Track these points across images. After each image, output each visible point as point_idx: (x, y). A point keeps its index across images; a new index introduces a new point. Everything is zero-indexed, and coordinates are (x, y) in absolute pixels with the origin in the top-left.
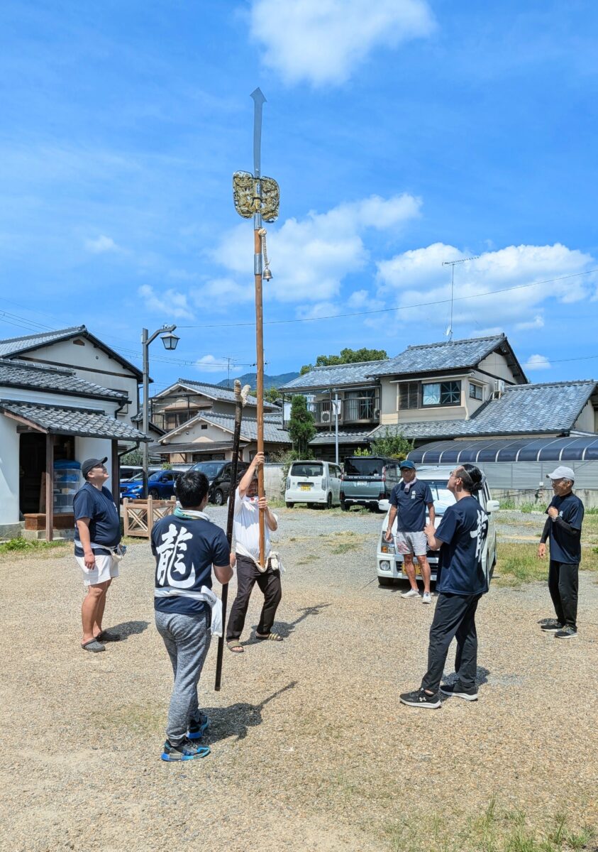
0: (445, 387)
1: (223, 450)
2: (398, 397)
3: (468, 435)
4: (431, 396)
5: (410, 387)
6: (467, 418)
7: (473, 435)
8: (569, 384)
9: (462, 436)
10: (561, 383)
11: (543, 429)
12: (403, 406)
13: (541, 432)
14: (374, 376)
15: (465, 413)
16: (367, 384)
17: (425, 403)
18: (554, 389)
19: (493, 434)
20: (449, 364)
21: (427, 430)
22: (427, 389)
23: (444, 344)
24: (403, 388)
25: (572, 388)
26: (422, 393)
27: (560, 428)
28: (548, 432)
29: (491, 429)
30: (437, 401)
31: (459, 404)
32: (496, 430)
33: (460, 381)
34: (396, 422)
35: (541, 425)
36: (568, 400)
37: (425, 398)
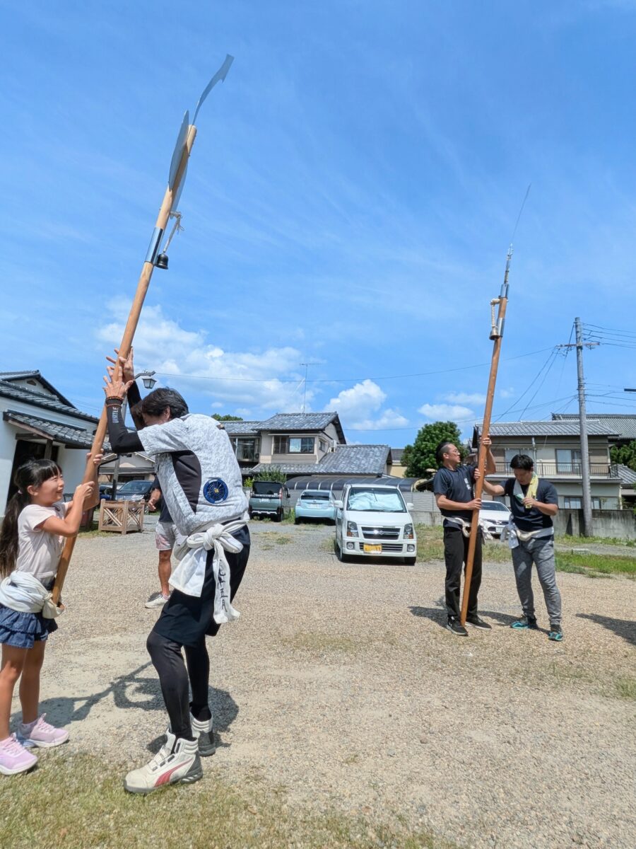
0: (304, 441)
1: (145, 474)
2: (273, 445)
3: (320, 474)
4: (295, 445)
5: (281, 439)
6: (317, 463)
7: (323, 474)
8: (375, 447)
9: (316, 474)
10: (370, 446)
11: (366, 472)
12: (276, 452)
13: (365, 474)
14: (257, 430)
15: (316, 459)
16: (251, 435)
17: (291, 450)
18: (366, 449)
19: (336, 474)
20: (306, 427)
21: (292, 468)
22: (292, 441)
23: (299, 414)
24: (277, 440)
25: (376, 449)
26: (289, 443)
27: (376, 473)
28: (369, 474)
29: (334, 471)
30: (299, 451)
31: (313, 453)
32: (338, 471)
33: (314, 438)
34: (270, 462)
35: (365, 470)
36: (376, 456)
37: (291, 447)
